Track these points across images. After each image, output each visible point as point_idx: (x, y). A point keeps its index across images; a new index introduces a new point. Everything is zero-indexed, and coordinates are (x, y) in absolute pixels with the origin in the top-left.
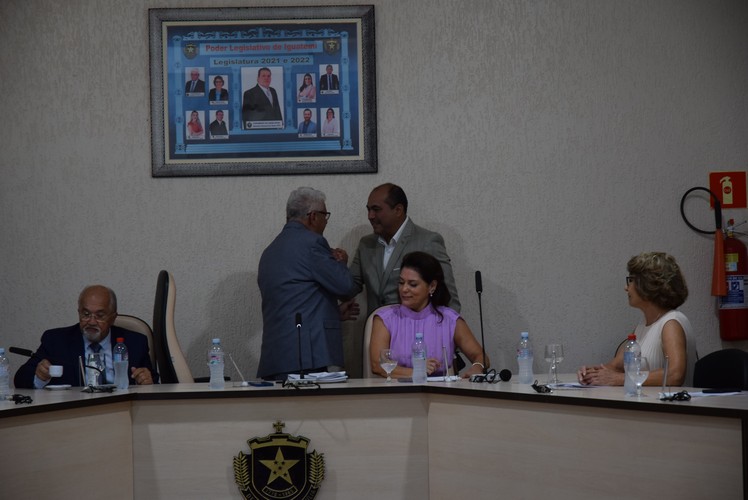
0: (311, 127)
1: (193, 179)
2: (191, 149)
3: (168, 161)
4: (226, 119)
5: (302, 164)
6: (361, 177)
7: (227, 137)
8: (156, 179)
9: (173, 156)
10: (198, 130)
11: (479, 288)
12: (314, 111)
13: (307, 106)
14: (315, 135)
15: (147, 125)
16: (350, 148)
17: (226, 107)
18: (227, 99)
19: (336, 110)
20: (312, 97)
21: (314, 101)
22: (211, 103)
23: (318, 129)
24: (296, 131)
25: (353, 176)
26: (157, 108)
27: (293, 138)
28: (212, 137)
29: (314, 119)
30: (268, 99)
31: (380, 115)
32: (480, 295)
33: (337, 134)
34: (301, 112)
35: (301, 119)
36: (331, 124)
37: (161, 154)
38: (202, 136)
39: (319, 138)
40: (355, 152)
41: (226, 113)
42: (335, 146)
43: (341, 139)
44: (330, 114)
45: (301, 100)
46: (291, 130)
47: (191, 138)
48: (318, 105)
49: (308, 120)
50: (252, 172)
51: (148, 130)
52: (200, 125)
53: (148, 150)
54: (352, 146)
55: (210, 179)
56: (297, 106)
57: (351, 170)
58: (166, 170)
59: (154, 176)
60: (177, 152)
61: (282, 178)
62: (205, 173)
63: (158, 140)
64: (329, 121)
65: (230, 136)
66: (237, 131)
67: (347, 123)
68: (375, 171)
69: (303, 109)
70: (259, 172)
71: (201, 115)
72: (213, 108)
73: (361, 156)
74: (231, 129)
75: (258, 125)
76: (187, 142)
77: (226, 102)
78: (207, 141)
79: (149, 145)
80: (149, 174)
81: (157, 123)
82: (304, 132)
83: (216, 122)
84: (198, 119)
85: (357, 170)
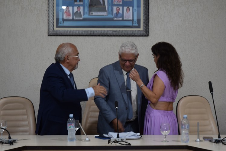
0: (119, 15)
1: (66, 37)
2: (66, 24)
3: (55, 29)
4: (81, 10)
5: (115, 31)
6: (141, 38)
7: (82, 18)
8: (50, 37)
9: (57, 26)
10: (69, 15)
11: (211, 90)
12: (121, 8)
13: (118, 5)
14: (121, 19)
15: (46, 12)
16: (136, 25)
17: (81, 5)
18: (82, 2)
19: (131, 8)
20: (120, 2)
21: (121, 3)
22: (75, 3)
23: (122, 16)
24: (112, 17)
25: (137, 38)
26: (51, 5)
27: (111, 20)
28: (75, 18)
29: (121, 12)
30: (100, 2)
31: (150, 11)
32: (212, 94)
33: (131, 18)
34: (115, 8)
35: (115, 11)
36: (129, 14)
37: (52, 26)
38: (71, 18)
39: (123, 20)
40: (139, 27)
41: (82, 8)
42: (130, 24)
43: (132, 21)
44: (128, 10)
45: (115, 3)
46: (110, 16)
47: (66, 18)
48: (123, 6)
49: (118, 12)
50: (93, 34)
51: (47, 15)
52: (70, 13)
53: (47, 23)
54: (138, 24)
55: (74, 37)
56: (113, 5)
57: (137, 35)
58: (54, 32)
59: (49, 35)
60: (60, 25)
61: (106, 37)
62: (72, 34)
63: (51, 19)
64: (127, 13)
65: (83, 19)
66: (86, 16)
67: (135, 14)
68: (147, 36)
69: (116, 7)
70: (96, 34)
71: (71, 8)
72: (76, 5)
73: (141, 29)
74: (84, 15)
75: (96, 14)
76: (64, 20)
77: (82, 3)
78: (73, 20)
79: (47, 21)
80: (47, 34)
81: (51, 11)
82: (116, 17)
83: (77, 12)
84: (69, 10)
85: (139, 35)
